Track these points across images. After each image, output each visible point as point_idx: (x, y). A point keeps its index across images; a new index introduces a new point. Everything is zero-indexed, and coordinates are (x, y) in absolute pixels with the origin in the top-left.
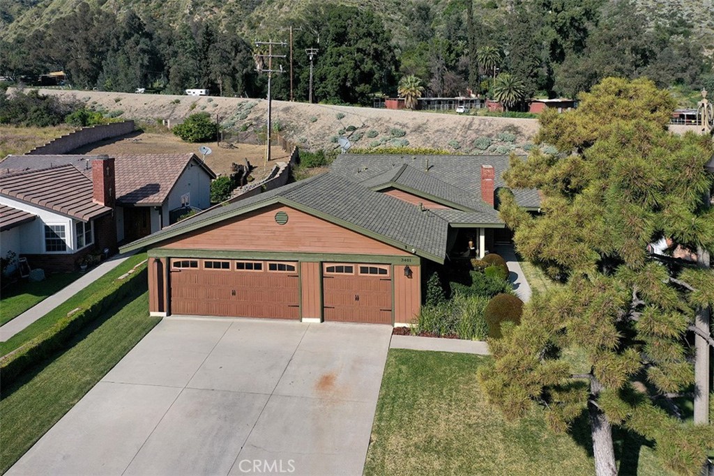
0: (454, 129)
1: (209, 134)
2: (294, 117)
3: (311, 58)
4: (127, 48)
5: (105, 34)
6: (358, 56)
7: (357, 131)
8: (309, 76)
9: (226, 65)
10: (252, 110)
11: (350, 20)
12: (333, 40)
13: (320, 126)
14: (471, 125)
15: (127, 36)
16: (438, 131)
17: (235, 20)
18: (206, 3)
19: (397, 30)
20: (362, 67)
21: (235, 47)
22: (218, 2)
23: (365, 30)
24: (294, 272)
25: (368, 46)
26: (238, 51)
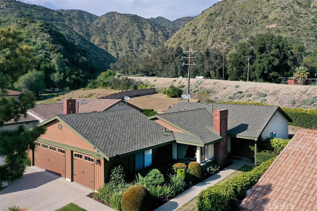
0: (295, 93)
1: (177, 94)
2: (217, 87)
4: (176, 60)
5: (168, 55)
6: (271, 58)
7: (243, 93)
8: (247, 69)
9: (211, 65)
10: (201, 84)
11: (267, 41)
13: (226, 91)
14: (306, 91)
15: (176, 56)
16: (285, 94)
18: (218, 41)
19: (313, 45)
20: (273, 63)
21: (216, 58)
22: (223, 39)
23: (275, 45)
24: (64, 154)
25: (277, 52)
26: (217, 59)
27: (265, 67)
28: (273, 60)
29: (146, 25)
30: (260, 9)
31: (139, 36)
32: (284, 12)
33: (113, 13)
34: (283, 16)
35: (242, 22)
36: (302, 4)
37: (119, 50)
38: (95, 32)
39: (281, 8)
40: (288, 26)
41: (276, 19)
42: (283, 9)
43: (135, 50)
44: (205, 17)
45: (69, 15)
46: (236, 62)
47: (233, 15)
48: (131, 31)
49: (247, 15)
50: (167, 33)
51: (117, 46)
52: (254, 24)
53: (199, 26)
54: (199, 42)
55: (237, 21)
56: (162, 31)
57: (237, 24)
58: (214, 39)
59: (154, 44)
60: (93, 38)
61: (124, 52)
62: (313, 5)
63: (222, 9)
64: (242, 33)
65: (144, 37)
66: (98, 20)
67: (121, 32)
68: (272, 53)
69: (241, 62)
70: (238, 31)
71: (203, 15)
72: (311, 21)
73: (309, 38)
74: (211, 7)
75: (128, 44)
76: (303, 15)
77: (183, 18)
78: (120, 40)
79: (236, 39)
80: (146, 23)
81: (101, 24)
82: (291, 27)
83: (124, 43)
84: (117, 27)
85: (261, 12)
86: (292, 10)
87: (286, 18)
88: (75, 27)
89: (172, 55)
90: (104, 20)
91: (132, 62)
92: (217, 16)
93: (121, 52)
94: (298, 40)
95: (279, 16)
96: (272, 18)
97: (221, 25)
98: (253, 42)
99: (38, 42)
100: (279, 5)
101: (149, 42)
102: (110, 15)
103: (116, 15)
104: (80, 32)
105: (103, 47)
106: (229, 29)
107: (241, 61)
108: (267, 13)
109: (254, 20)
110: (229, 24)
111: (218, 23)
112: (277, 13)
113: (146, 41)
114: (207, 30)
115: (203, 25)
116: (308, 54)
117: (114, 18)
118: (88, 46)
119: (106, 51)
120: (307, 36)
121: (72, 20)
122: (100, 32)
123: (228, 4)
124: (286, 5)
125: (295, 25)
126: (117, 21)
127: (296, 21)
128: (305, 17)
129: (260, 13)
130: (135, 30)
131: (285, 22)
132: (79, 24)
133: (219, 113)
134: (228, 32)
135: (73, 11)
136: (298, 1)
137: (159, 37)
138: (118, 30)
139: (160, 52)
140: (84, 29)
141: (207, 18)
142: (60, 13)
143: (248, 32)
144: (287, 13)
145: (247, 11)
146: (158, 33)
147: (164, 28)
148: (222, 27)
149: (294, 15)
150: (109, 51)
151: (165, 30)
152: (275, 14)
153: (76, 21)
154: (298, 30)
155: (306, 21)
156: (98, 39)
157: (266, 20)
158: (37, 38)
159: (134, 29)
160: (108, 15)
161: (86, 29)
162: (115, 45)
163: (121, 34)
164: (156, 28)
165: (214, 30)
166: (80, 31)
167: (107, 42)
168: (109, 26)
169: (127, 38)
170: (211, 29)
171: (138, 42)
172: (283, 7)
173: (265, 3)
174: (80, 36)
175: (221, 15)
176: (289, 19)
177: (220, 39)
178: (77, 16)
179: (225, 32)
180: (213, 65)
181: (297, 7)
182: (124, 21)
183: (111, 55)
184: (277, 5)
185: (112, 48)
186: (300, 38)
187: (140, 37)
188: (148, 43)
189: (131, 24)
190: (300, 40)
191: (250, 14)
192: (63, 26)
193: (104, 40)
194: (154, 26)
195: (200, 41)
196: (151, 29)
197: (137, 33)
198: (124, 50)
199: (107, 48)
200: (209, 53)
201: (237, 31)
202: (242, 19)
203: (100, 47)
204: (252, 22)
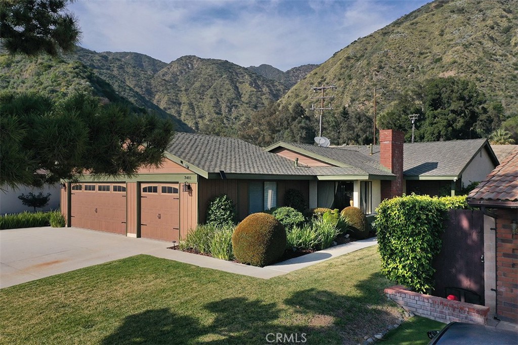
3: (413, 122)
4: (293, 127)
5: (280, 118)
6: (451, 116)
8: (411, 136)
9: (351, 132)
11: (444, 88)
12: (430, 105)
15: (294, 119)
17: (380, 109)
18: (360, 99)
19: (515, 105)
20: (454, 125)
21: (359, 119)
22: (369, 97)
23: (458, 95)
24: (125, 192)
25: (460, 107)
26: (360, 121)
27: (440, 131)
28: (454, 120)
29: (243, 77)
30: (429, 49)
31: (231, 94)
32: (468, 52)
33: (190, 57)
34: (466, 59)
35: (399, 69)
36: (497, 40)
37: (200, 118)
38: (161, 88)
39: (463, 46)
40: (475, 75)
41: (455, 62)
42: (466, 46)
43: (226, 117)
44: (339, 63)
45: (119, 60)
46: (393, 126)
47: (384, 58)
48: (219, 86)
49: (407, 57)
50: (277, 90)
51: (196, 110)
52: (418, 72)
53: (329, 77)
54: (329, 101)
55: (391, 67)
56: (268, 86)
57: (391, 71)
58: (353, 96)
59: (256, 107)
60: (157, 97)
61: (206, 120)
62: (514, 42)
63: (366, 49)
64: (399, 87)
65: (239, 95)
66: (165, 70)
67: (202, 89)
68: (452, 108)
69: (400, 125)
70: (393, 84)
71: (336, 59)
72: (512, 66)
73: (509, 94)
74: (348, 47)
75: (213, 107)
76: (498, 57)
77: (301, 66)
78: (201, 100)
79: (390, 97)
80: (242, 74)
81: (170, 76)
82: (479, 76)
83: (207, 106)
84: (195, 79)
85: (430, 52)
86: (481, 49)
87: (472, 62)
88: (129, 79)
89: (286, 118)
90: (175, 69)
91: (221, 132)
92: (358, 60)
93: (202, 120)
94: (491, 96)
95: (460, 57)
96: (448, 60)
97: (365, 74)
98: (420, 91)
99: (70, 93)
100: (459, 41)
101: (247, 104)
102: (184, 62)
103: (195, 61)
104: (137, 88)
105: (173, 112)
106: (378, 81)
107: (401, 123)
108: (439, 55)
109: (419, 66)
110: (378, 72)
111: (360, 71)
112: (456, 53)
113: (243, 102)
114: (342, 82)
115: (335, 75)
116: (509, 117)
117: (192, 65)
118: (150, 109)
119: (178, 118)
120: (506, 90)
121: (123, 68)
122: (169, 87)
123: (376, 42)
124: (471, 40)
125: (486, 72)
126: (196, 70)
127: (488, 67)
128: (502, 60)
129: (429, 54)
130: (225, 85)
131: (469, 67)
132: (135, 75)
133: (391, 134)
134: (376, 85)
135: (126, 54)
136: (490, 35)
137: (264, 97)
138: (197, 84)
139: (266, 114)
140: (144, 82)
141: (341, 64)
142: (105, 57)
143: (408, 84)
144: (474, 53)
145: (407, 51)
146: (262, 91)
147: (272, 82)
148: (366, 77)
149: (484, 56)
150: (182, 118)
151: (273, 85)
152: (454, 54)
153: (131, 70)
154: (492, 80)
155: (504, 67)
156: (166, 98)
157: (438, 64)
158: (68, 87)
159: (224, 83)
160: (181, 61)
161: (147, 83)
162: (193, 109)
163: (203, 91)
164: (259, 83)
165: (354, 81)
166: (136, 85)
167: (180, 104)
168: (183, 79)
169: (212, 98)
170: (347, 81)
171: (230, 104)
172: (467, 43)
173: (436, 39)
174: (137, 93)
175: (364, 57)
176: (476, 63)
177: (364, 96)
178: (132, 62)
179: (372, 85)
180: (354, 131)
181: (488, 44)
182: (208, 71)
183: (186, 124)
184: (457, 41)
185: (187, 114)
186: (494, 94)
187: (234, 96)
188: (245, 105)
189: (218, 75)
190: (494, 96)
191: (412, 56)
192: (108, 77)
193: (174, 101)
194: (255, 79)
195: (332, 100)
196: (251, 84)
197: (229, 90)
198: (208, 118)
199: (180, 114)
200: (347, 114)
201: (391, 83)
202: (399, 63)
203: (168, 112)
204: (415, 69)
